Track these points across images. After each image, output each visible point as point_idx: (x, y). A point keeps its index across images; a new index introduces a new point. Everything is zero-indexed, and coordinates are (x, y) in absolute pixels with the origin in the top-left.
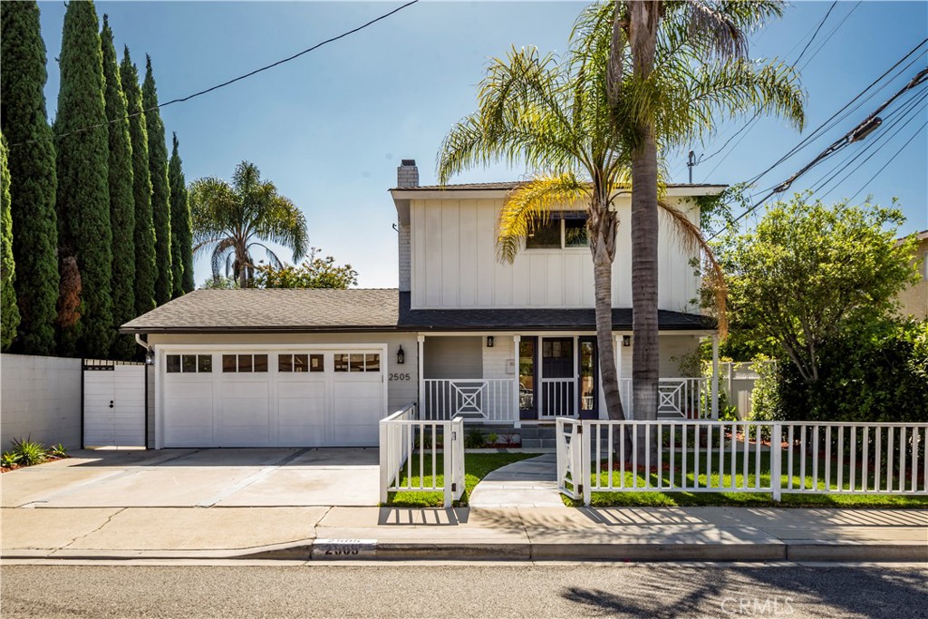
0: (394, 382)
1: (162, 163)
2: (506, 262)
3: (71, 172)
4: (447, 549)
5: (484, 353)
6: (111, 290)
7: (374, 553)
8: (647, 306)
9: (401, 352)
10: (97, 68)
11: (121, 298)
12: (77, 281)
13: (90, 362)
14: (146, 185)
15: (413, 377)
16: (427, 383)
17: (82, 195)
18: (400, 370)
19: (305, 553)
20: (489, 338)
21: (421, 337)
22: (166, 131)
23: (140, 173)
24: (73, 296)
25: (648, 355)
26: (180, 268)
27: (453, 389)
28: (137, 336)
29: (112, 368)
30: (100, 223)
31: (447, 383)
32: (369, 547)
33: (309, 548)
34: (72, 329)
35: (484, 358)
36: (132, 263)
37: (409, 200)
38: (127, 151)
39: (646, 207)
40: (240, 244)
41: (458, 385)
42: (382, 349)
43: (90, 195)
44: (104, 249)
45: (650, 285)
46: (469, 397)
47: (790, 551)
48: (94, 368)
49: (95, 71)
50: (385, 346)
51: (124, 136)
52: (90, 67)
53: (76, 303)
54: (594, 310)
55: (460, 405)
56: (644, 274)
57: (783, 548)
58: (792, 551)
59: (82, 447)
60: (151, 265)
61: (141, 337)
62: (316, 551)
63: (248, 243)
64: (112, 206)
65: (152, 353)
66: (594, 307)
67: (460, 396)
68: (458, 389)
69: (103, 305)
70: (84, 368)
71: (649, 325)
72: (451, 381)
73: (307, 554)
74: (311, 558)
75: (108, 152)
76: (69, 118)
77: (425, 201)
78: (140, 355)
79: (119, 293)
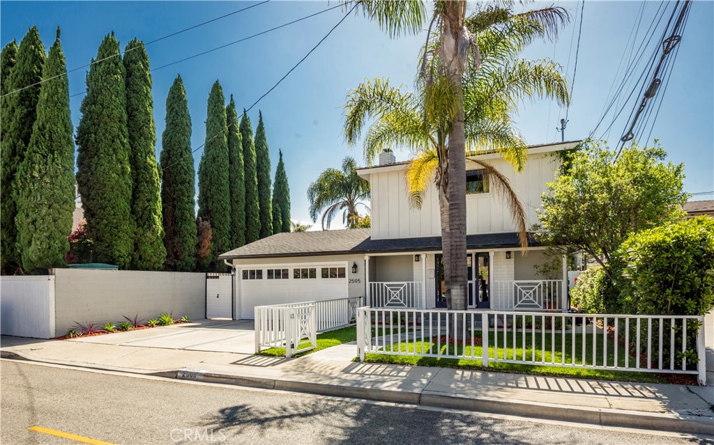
0: (351, 284)
1: (266, 167)
2: (416, 209)
3: (209, 178)
4: (235, 379)
5: (414, 265)
6: (230, 236)
7: (202, 377)
8: (455, 233)
9: (355, 266)
10: (223, 123)
11: (236, 240)
12: (209, 234)
13: (209, 274)
14: (253, 180)
15: (363, 281)
16: (371, 284)
17: (213, 189)
18: (354, 276)
19: (174, 375)
20: (416, 255)
21: (367, 257)
22: (269, 150)
23: (249, 175)
24: (206, 241)
25: (456, 266)
26: (279, 222)
27: (386, 288)
28: (225, 261)
29: (217, 277)
30: (222, 202)
31: (382, 284)
32: (201, 374)
33: (176, 372)
34: (206, 258)
35: (414, 268)
36: (243, 222)
37: (369, 174)
38: (240, 164)
39: (454, 168)
40: (350, 204)
41: (388, 285)
42: (344, 263)
43: (217, 189)
44: (224, 216)
45: (457, 219)
46: (395, 293)
47: (422, 398)
48: (211, 277)
49: (221, 125)
50: (346, 263)
51: (238, 156)
52: (218, 123)
53: (208, 244)
54: (441, 237)
55: (390, 298)
56: (453, 212)
57: (418, 396)
58: (424, 399)
59: (206, 318)
60: (256, 222)
61: (228, 261)
62: (179, 374)
63: (355, 203)
64: (231, 192)
65: (235, 269)
66: (441, 235)
67: (390, 292)
68: (388, 288)
69: (224, 244)
70: (207, 277)
71: (457, 245)
72: (385, 283)
73: (175, 375)
74: (176, 378)
75: (228, 165)
76: (208, 151)
77: (378, 174)
78: (229, 270)
79: (235, 238)
